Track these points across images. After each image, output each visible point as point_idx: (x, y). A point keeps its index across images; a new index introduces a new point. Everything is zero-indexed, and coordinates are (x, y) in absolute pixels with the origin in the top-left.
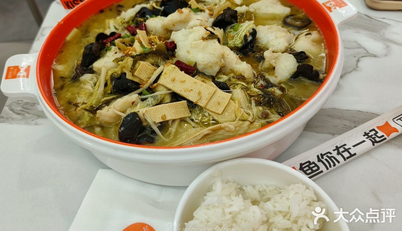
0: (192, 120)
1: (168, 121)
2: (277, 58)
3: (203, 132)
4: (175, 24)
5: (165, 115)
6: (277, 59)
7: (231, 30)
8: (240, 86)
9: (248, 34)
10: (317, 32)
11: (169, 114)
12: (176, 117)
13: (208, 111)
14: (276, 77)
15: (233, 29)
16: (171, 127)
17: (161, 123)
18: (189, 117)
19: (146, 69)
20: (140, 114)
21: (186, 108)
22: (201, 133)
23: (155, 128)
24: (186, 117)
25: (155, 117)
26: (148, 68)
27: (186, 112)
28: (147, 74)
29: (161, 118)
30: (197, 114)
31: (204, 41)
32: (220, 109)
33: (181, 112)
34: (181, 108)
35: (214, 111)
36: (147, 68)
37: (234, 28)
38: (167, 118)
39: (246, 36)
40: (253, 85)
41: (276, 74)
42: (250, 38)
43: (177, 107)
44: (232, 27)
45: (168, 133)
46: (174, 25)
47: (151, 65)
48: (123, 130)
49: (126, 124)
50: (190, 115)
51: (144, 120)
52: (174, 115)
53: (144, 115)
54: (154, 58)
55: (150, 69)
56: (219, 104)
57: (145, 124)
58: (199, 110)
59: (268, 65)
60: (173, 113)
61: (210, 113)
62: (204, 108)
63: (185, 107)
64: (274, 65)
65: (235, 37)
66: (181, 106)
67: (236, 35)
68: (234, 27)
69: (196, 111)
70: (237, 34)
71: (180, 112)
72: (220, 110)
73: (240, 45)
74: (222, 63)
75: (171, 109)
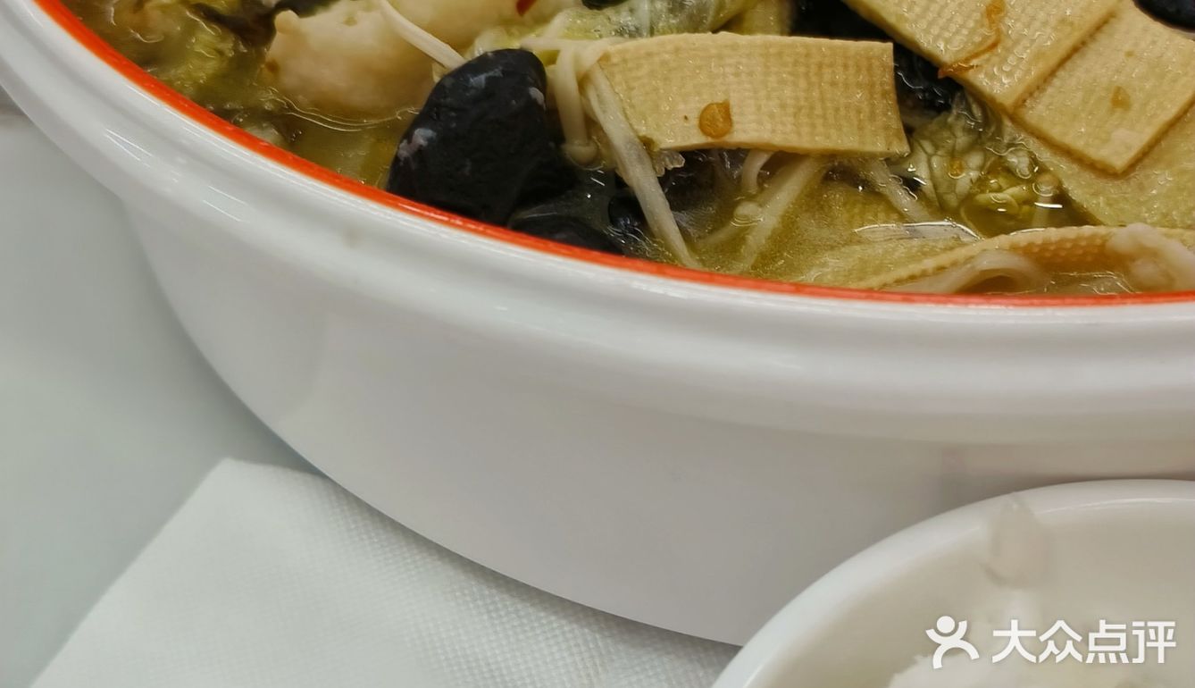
0: (911, 185)
1: (739, 154)
3: (970, 259)
5: (725, 108)
11: (759, 108)
12: (799, 134)
13: (1033, 144)
16: (751, 198)
17: (690, 154)
18: (892, 161)
20: (562, 75)
21: (884, 94)
22: (954, 264)
23: (645, 184)
24: (873, 156)
25: (656, 107)
27: (881, 120)
29: (694, 122)
30: (953, 155)
32: (1121, 134)
33: (843, 112)
34: (846, 86)
35: (1078, 144)
38: (736, 126)
43: (819, 74)
45: (722, 235)
48: (422, 142)
49: (453, 109)
50: (901, 147)
51: (578, 120)
52: (791, 119)
53: (583, 81)
56: (1120, 101)
57: (578, 149)
58: (968, 131)
60: (783, 106)
61: (1045, 156)
62: (1013, 119)
63: (878, 88)
66: (852, 70)
69: (946, 134)
71: (837, 110)
72: (1120, 145)
75: (772, 79)
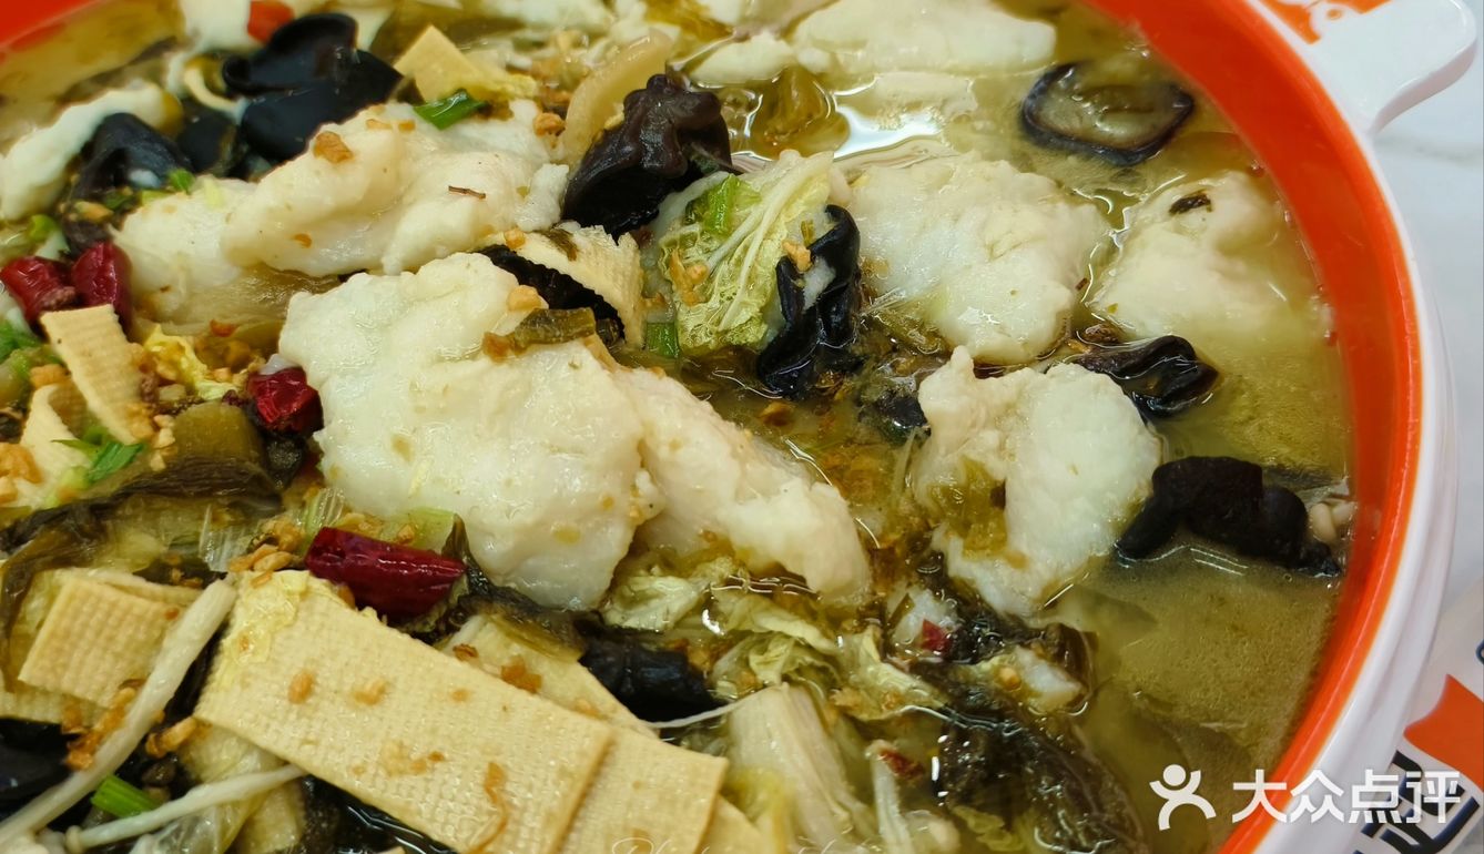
2: (1009, 408)
4: (310, 234)
6: (1012, 420)
7: (688, 230)
8: (780, 653)
9: (802, 255)
10: (1242, 176)
14: (1019, 562)
15: (699, 218)
19: (103, 624)
26: (117, 613)
28: (118, 656)
31: (504, 366)
36: (109, 615)
37: (708, 214)
39: (787, 271)
40: (867, 643)
41: (1020, 542)
42: (816, 282)
44: (698, 210)
46: (305, 240)
47: (140, 583)
54: (165, 521)
55: (140, 618)
56: (642, 842)
59: (955, 471)
64: (998, 469)
65: (723, 283)
67: (724, 267)
68: (707, 206)
70: (727, 257)
73: (756, 335)
74: (642, 502)
